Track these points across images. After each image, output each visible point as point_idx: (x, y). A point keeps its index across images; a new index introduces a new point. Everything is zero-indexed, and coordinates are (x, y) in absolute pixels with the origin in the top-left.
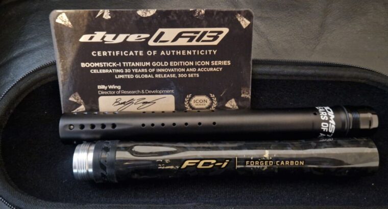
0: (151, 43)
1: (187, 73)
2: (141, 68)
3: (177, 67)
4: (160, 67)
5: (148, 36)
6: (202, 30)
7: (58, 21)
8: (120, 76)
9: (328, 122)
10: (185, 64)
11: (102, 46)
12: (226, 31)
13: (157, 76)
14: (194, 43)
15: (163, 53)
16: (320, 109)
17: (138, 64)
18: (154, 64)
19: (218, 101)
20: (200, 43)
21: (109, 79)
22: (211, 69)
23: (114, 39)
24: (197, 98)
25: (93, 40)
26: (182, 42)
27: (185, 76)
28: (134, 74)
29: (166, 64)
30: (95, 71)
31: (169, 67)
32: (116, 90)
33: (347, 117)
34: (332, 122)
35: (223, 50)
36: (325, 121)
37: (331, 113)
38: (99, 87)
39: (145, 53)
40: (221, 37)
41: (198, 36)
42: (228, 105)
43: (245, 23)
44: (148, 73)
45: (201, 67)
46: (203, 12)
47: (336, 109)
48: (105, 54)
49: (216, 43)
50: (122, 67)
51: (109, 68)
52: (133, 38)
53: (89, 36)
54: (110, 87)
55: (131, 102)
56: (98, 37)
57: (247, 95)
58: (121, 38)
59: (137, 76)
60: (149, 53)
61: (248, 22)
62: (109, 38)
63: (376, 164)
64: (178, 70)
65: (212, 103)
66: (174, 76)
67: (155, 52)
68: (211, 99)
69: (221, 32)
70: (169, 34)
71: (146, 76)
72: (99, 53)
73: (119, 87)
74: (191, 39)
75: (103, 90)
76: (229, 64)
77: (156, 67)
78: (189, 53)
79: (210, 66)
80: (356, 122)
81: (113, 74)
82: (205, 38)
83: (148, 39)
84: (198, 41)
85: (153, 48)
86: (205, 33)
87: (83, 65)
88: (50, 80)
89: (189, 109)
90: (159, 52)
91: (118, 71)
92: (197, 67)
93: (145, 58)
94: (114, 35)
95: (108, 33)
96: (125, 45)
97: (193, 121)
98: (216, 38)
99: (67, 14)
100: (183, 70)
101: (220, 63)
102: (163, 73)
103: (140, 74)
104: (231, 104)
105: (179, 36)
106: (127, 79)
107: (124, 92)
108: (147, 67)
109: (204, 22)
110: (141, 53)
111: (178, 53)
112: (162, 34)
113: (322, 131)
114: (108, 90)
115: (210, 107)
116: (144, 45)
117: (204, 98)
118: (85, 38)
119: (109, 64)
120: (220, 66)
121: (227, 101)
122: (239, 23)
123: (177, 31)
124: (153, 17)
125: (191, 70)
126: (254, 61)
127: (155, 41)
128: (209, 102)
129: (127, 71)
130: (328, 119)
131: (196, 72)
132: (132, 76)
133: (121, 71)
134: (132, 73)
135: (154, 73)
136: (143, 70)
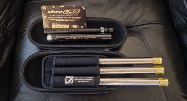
0: (63, 13)
1: (72, 20)
2: (61, 19)
3: (69, 18)
4: (66, 18)
5: (63, 11)
6: (75, 10)
7: (43, 8)
8: (57, 21)
9: (102, 30)
10: (71, 18)
11: (53, 14)
12: (80, 10)
13: (65, 20)
14: (73, 13)
15: (66, 15)
16: (101, 28)
17: (61, 18)
18: (64, 18)
19: (79, 26)
20: (74, 13)
21: (54, 21)
22: (77, 19)
23: (55, 12)
24: (74, 26)
25: (51, 12)
26: (70, 13)
27: (71, 20)
28: (60, 20)
29: (67, 18)
30: (51, 19)
31: (68, 18)
32: (56, 24)
33: (106, 29)
34: (103, 30)
35: (79, 15)
36: (101, 30)
37: (103, 28)
38: (52, 23)
39: (62, 15)
40: (79, 12)
41: (74, 11)
42: (81, 27)
43: (84, 8)
44: (63, 20)
45: (75, 18)
46: (75, 6)
47: (104, 28)
48: (53, 15)
49: (78, 13)
50: (57, 18)
51: (54, 19)
52: (59, 12)
53: (50, 11)
54: (54, 23)
55: (59, 26)
56: (52, 12)
57: (85, 25)
58: (57, 12)
59: (61, 21)
60: (63, 15)
61: (85, 8)
62: (54, 12)
63: (111, 39)
64: (70, 19)
65: (78, 27)
66: (69, 20)
67: (64, 15)
68: (77, 26)
69: (79, 11)
70: (67, 11)
71: (62, 21)
72: (52, 15)
73: (56, 23)
74: (72, 12)
75: (53, 24)
76: (81, 17)
77: (65, 19)
78: (72, 15)
79: (77, 18)
80: (108, 30)
81: (55, 20)
82: (75, 12)
83: (63, 12)
84: (74, 12)
85: (64, 14)
86: (75, 11)
87: (48, 18)
88: (41, 21)
89: (72, 28)
90: (65, 15)
91: (56, 19)
92: (74, 18)
93: (62, 16)
94: (55, 11)
95: (54, 11)
96: (58, 14)
97: (73, 30)
98: (78, 12)
99: (45, 7)
100: (71, 19)
101: (79, 17)
102: (66, 20)
103: (61, 20)
104: (82, 27)
105: (70, 11)
106: (58, 21)
107: (58, 24)
108: (63, 19)
109: (75, 8)
110: (61, 15)
111: (70, 15)
112: (66, 11)
113: (101, 32)
114: (54, 24)
115: (77, 28)
116: (62, 14)
117: (76, 25)
118: (49, 12)
119: (54, 18)
120: (79, 18)
121: (81, 26)
122: (82, 8)
123: (69, 10)
124: (64, 7)
125: (73, 19)
126: (87, 17)
127: (64, 12)
128: (77, 27)
129: (58, 19)
130: (102, 29)
131: (74, 20)
132: (59, 21)
133: (57, 19)
134: (59, 20)
135: (64, 20)
136: (62, 19)
